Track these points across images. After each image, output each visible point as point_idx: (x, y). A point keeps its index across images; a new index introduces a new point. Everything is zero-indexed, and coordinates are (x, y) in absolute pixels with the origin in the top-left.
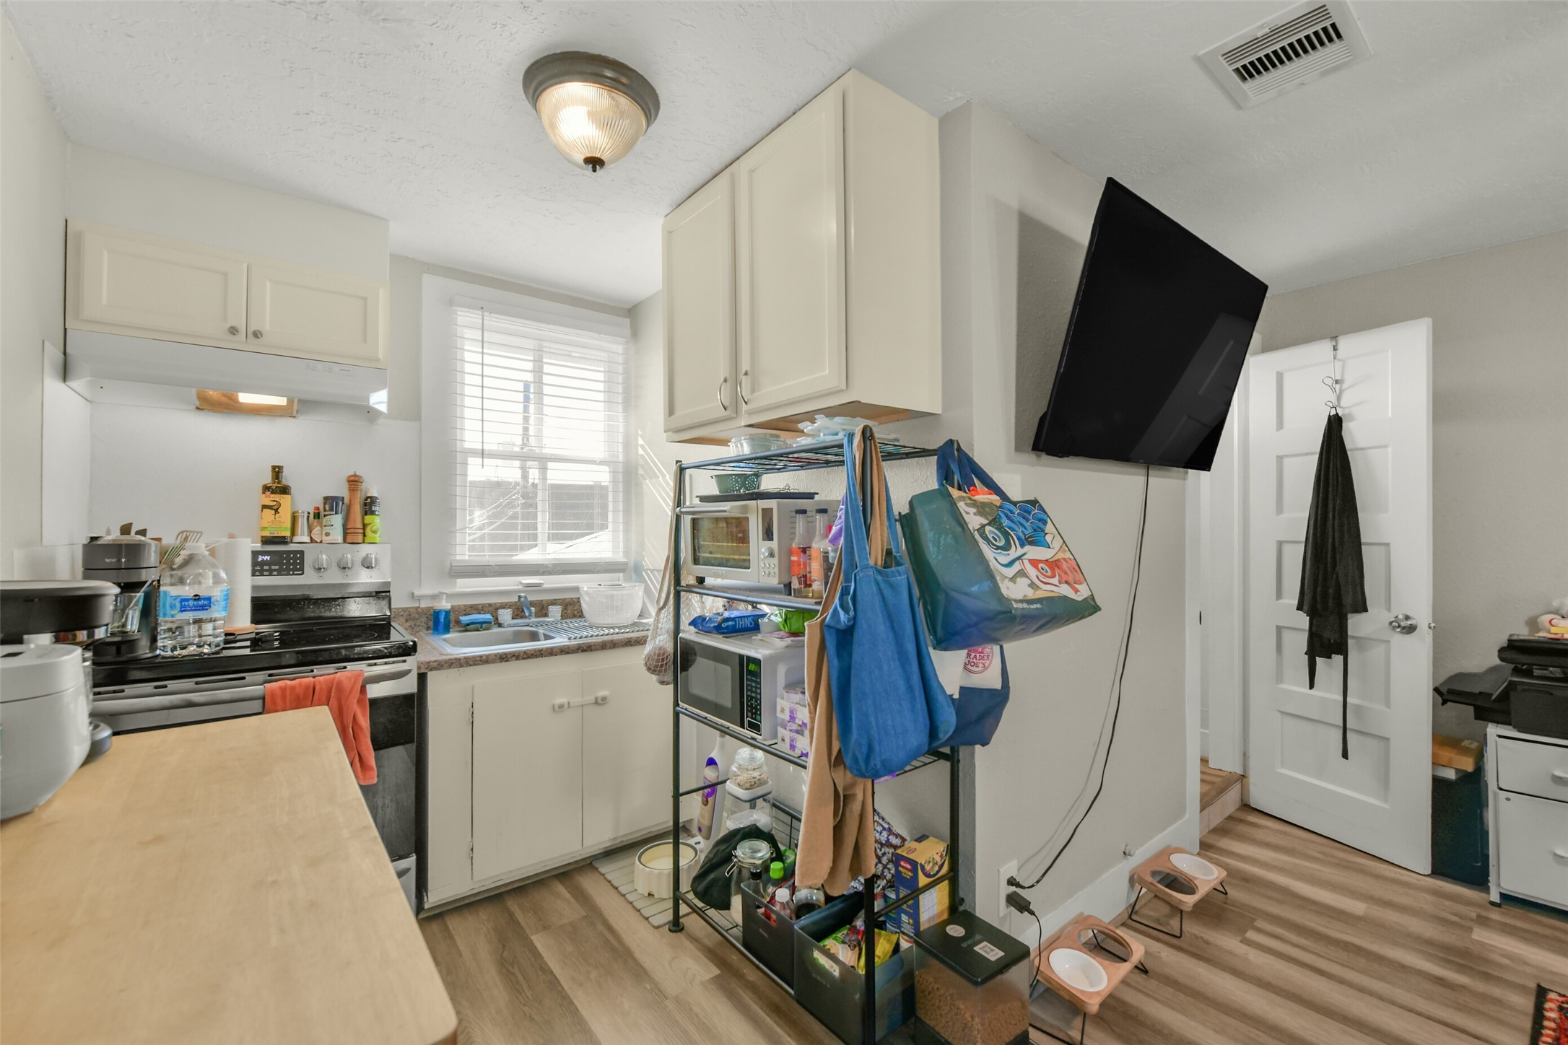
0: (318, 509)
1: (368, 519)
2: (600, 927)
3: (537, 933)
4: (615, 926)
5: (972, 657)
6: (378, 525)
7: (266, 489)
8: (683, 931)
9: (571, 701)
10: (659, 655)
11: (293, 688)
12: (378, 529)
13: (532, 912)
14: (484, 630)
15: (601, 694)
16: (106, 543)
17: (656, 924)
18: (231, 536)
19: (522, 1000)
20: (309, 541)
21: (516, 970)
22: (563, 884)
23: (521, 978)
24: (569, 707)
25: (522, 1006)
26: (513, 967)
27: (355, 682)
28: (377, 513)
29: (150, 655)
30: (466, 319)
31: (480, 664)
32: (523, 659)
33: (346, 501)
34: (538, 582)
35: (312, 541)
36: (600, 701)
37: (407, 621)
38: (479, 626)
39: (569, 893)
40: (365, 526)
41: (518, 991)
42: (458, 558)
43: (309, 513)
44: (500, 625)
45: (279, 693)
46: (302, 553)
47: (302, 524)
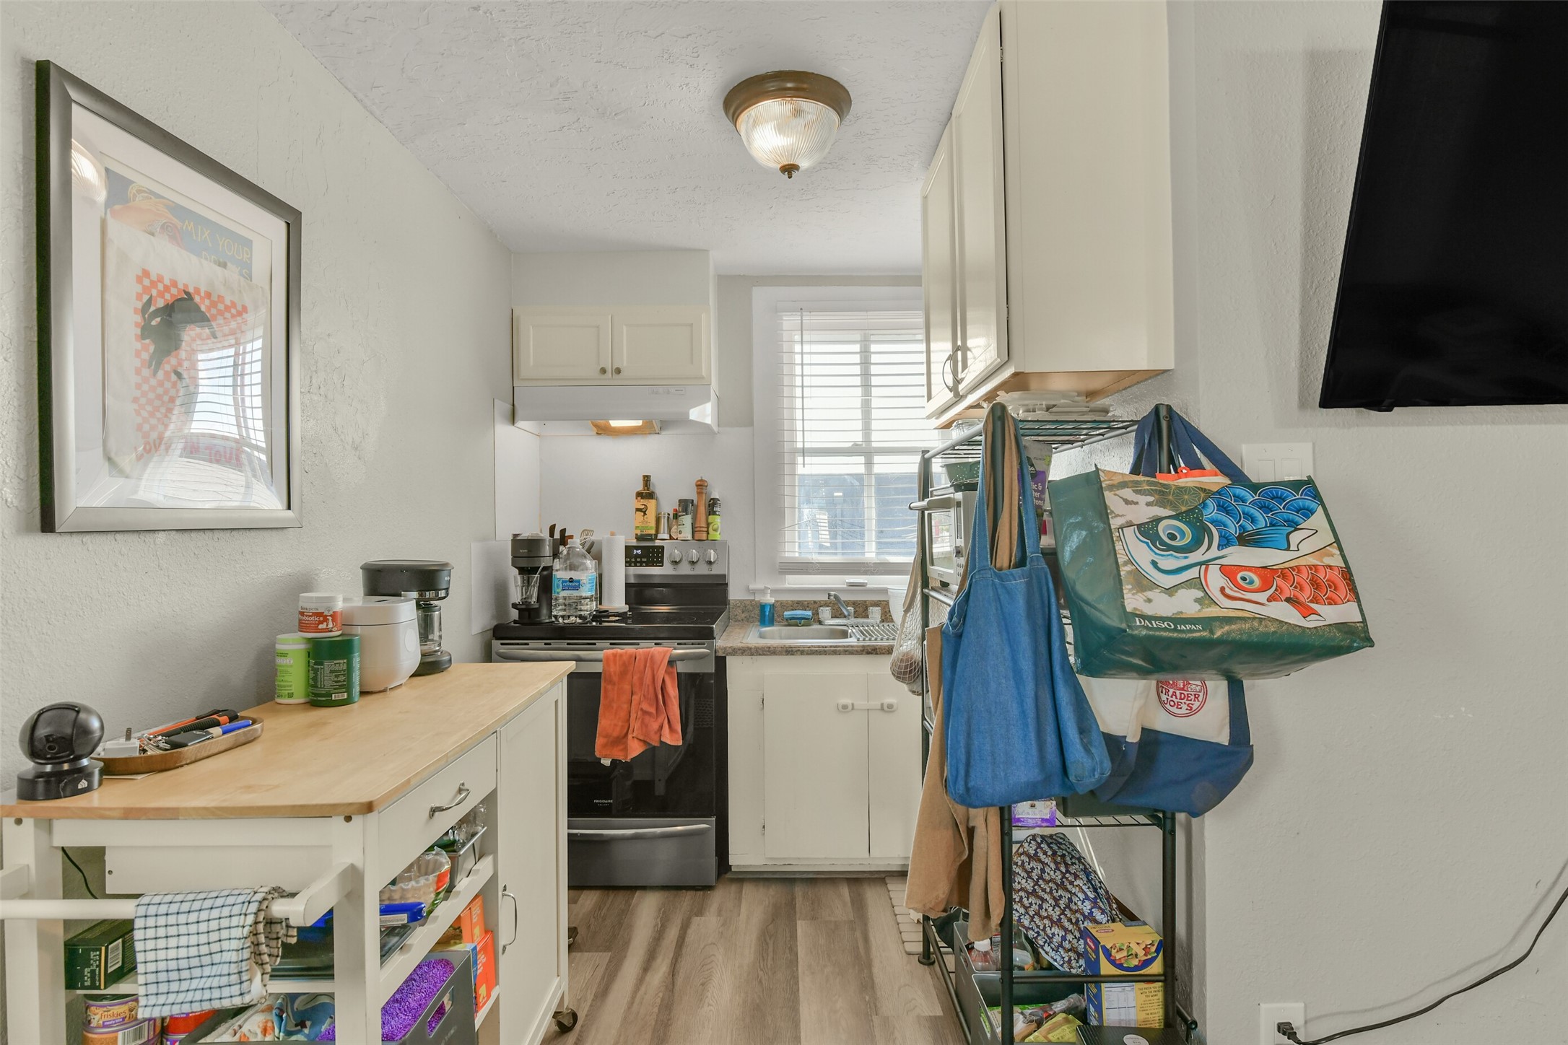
0: (675, 510)
1: (711, 518)
2: (858, 934)
3: (804, 920)
4: (872, 938)
5: (1170, 693)
6: (719, 524)
7: (639, 495)
8: (931, 966)
9: (855, 703)
10: (902, 660)
11: (621, 655)
12: (718, 527)
13: (811, 902)
14: (802, 626)
15: (888, 700)
16: (526, 538)
17: (908, 950)
18: (613, 534)
19: (762, 965)
20: (669, 538)
21: (771, 943)
22: (849, 888)
23: (771, 949)
24: (853, 709)
25: (759, 970)
26: (770, 939)
27: (664, 656)
28: (717, 513)
29: (547, 621)
30: (789, 321)
31: (768, 655)
32: (808, 654)
33: (695, 502)
34: (861, 581)
35: (671, 538)
36: (885, 708)
37: (743, 612)
38: (798, 621)
39: (850, 897)
40: (708, 525)
41: (763, 957)
42: (787, 555)
43: (669, 514)
44: (820, 623)
45: (612, 658)
46: (662, 548)
47: (664, 522)
